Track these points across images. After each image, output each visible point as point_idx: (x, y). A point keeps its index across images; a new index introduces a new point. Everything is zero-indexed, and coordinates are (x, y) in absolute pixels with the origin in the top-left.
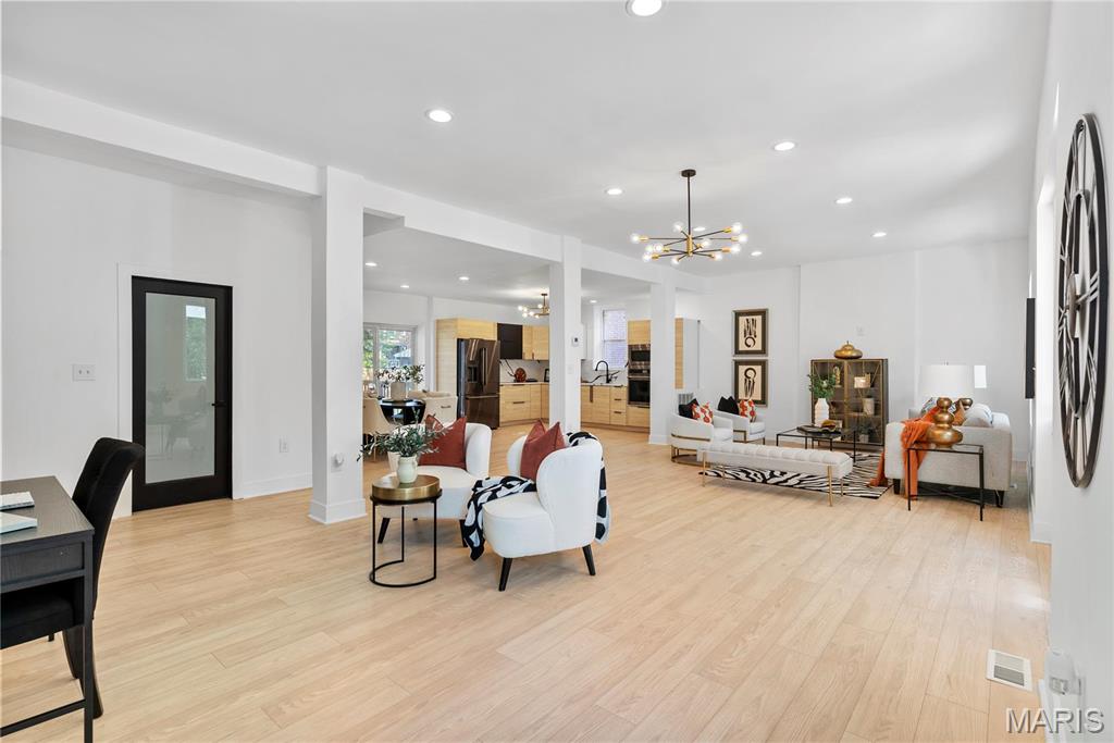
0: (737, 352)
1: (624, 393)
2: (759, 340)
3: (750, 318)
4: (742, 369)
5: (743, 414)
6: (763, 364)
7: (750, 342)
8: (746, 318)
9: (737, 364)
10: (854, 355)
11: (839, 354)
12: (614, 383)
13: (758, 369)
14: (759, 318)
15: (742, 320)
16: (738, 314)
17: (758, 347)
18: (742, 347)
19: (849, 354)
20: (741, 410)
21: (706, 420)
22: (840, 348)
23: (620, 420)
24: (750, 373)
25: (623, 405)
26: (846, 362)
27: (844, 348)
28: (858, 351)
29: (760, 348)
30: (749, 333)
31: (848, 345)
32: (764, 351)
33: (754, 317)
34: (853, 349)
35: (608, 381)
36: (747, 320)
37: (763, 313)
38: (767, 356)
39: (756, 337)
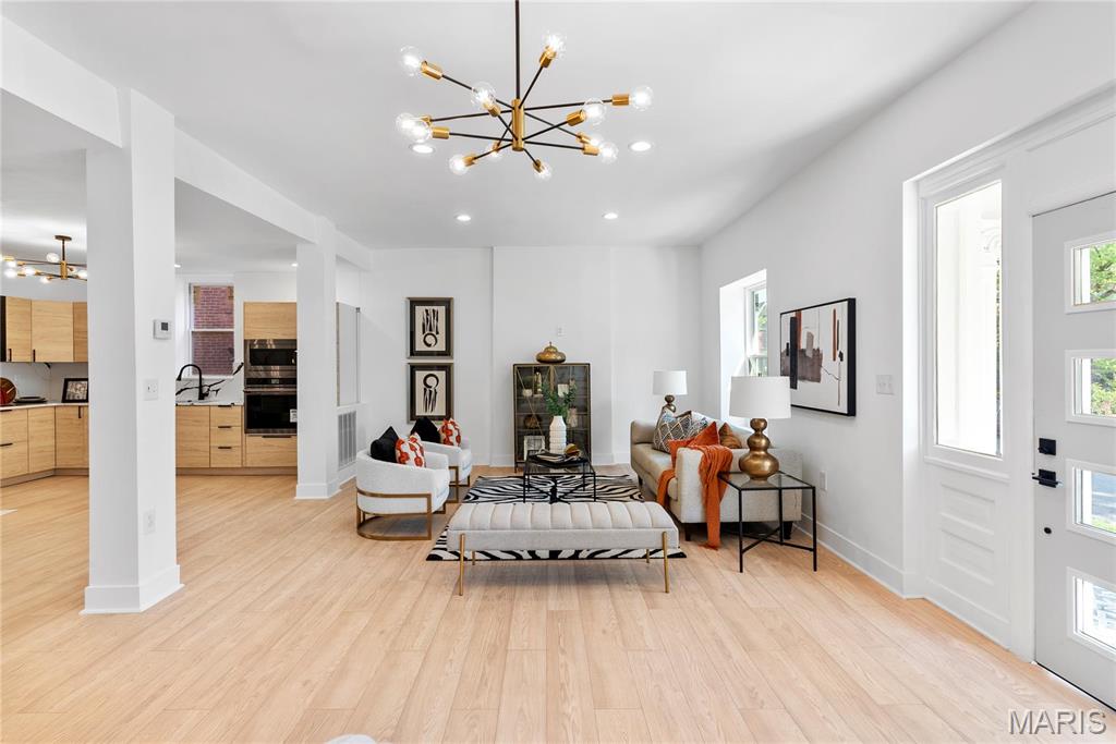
0: (413, 352)
1: (237, 417)
2: (442, 337)
3: (430, 308)
4: (420, 375)
5: (447, 442)
6: (447, 368)
7: (430, 339)
8: (424, 308)
9: (413, 368)
10: (559, 358)
11: (543, 358)
12: (214, 400)
13: (441, 375)
14: (441, 310)
15: (420, 311)
16: (414, 303)
17: (441, 347)
18: (420, 347)
19: (553, 357)
20: (443, 436)
21: (418, 462)
22: (542, 351)
23: (232, 460)
24: (431, 381)
25: (236, 435)
26: (552, 367)
27: (548, 350)
28: (560, 354)
29: (443, 348)
30: (429, 328)
31: (551, 347)
32: (448, 352)
33: (436, 308)
34: (556, 352)
35: (202, 396)
36: (427, 311)
37: (447, 303)
38: (452, 358)
39: (437, 333)
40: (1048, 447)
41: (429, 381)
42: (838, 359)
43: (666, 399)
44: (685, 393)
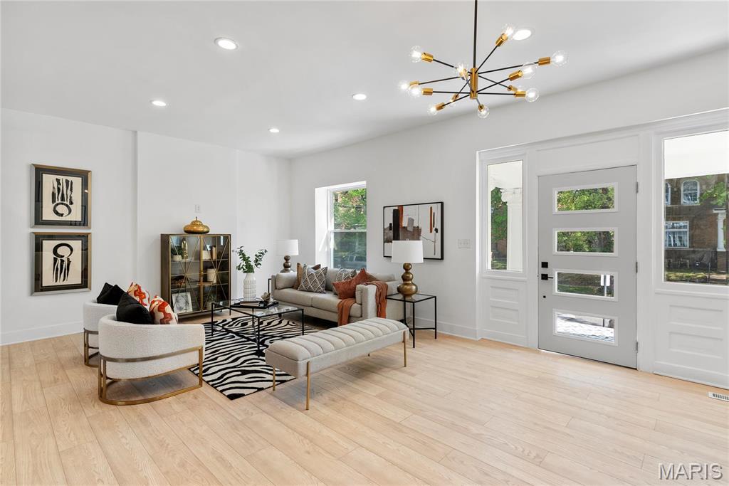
0: (39, 221)
2: (77, 207)
3: (63, 178)
4: (48, 246)
6: (85, 238)
7: (61, 209)
8: (55, 177)
9: (39, 238)
10: (206, 230)
11: (190, 229)
13: (77, 245)
14: (77, 181)
15: (49, 178)
16: (41, 170)
17: (76, 215)
18: (48, 214)
19: (201, 229)
22: (189, 223)
24: (63, 251)
27: (194, 223)
28: (205, 226)
29: (79, 218)
30: (60, 198)
31: (197, 221)
32: (85, 222)
33: (70, 178)
34: (201, 225)
36: (58, 180)
37: (84, 176)
38: (90, 228)
39: (71, 203)
40: (545, 265)
41: (61, 251)
42: (434, 232)
43: (285, 258)
44: (297, 254)
